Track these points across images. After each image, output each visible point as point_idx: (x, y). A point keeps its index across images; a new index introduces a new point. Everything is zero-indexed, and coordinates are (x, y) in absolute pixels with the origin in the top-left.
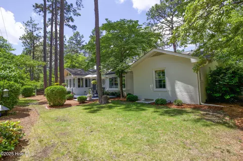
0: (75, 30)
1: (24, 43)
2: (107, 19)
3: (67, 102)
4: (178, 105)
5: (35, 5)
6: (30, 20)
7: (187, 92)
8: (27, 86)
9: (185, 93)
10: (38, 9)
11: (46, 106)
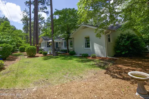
0: (48, 14)
1: (23, 22)
2: (56, 9)
3: (37, 55)
4: (93, 57)
5: (25, 2)
6: (25, 10)
7: (100, 50)
8: (22, 47)
9: (99, 51)
10: (28, 4)
11: (26, 57)
